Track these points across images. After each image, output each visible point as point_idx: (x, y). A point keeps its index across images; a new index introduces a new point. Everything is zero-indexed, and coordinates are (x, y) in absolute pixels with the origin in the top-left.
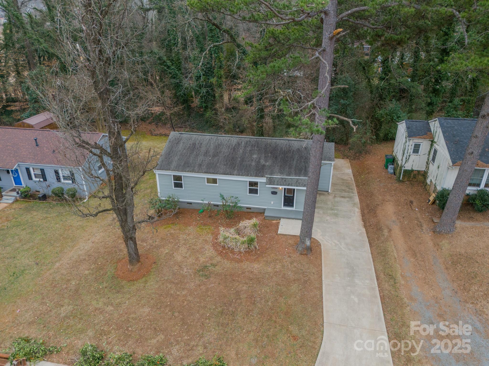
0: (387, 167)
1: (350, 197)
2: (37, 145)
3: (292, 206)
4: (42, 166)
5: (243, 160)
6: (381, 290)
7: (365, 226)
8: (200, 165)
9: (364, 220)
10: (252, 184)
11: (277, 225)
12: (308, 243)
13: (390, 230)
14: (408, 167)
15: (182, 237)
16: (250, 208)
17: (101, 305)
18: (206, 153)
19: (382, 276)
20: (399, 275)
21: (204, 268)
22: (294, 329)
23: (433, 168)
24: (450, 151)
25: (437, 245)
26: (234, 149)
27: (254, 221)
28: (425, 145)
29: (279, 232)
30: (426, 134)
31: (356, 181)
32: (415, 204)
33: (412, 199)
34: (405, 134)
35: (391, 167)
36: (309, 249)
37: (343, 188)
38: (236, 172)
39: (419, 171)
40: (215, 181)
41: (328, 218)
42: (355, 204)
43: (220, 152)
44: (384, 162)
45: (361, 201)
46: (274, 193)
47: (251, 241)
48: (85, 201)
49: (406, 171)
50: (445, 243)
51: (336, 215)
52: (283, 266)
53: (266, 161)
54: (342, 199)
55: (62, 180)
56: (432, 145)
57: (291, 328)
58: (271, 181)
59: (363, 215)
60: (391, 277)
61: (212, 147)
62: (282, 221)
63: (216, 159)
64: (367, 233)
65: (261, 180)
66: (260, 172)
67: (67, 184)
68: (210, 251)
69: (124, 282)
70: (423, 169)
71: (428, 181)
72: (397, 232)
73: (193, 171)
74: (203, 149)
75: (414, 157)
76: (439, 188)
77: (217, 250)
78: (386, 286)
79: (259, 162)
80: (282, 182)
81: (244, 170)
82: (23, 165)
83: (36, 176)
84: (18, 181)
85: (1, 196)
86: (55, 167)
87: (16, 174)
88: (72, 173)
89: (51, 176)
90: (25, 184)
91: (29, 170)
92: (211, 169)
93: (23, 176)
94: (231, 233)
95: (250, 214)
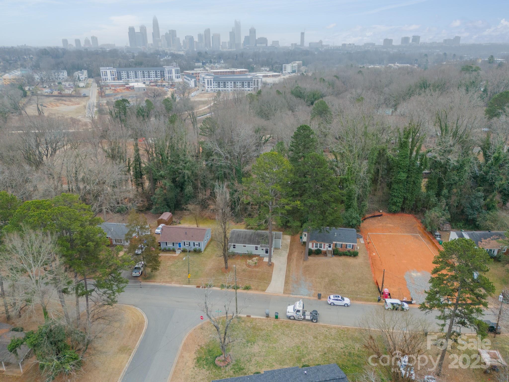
0: (299, 240)
1: (286, 250)
2: (186, 234)
3: (268, 253)
4: (189, 241)
5: (253, 240)
7: (287, 259)
8: (241, 241)
10: (256, 247)
11: (263, 259)
13: (293, 260)
14: (304, 240)
16: (255, 254)
17: (221, 278)
18: (242, 238)
20: (291, 270)
21: (244, 270)
22: (265, 281)
25: (303, 263)
26: (251, 236)
27: (257, 258)
29: (263, 261)
31: (290, 244)
33: (303, 251)
35: (301, 240)
36: (270, 265)
37: (285, 247)
38: (251, 243)
40: (245, 246)
41: (278, 257)
42: (287, 253)
43: (247, 237)
45: (289, 252)
46: (263, 250)
47: (256, 263)
48: (203, 252)
49: (303, 242)
50: (305, 263)
51: (280, 256)
52: (264, 269)
53: (260, 240)
54: (283, 251)
55: (195, 246)
58: (261, 246)
59: (288, 256)
60: (289, 271)
61: (244, 235)
62: (265, 258)
63: (245, 239)
64: (287, 261)
65: (259, 246)
66: (258, 243)
67: (197, 247)
68: (245, 266)
69: (225, 273)
72: (295, 260)
73: (239, 243)
74: (241, 236)
75: (305, 237)
77: (247, 266)
78: (288, 273)
79: (258, 240)
80: (265, 247)
81: (254, 243)
82: (183, 241)
83: (187, 244)
84: (180, 246)
85: (175, 251)
86: (194, 241)
87: (180, 244)
88: (199, 243)
89: (192, 244)
90: (182, 247)
91: (184, 243)
92: (244, 242)
93: (182, 245)
94: (250, 261)
95: (255, 256)
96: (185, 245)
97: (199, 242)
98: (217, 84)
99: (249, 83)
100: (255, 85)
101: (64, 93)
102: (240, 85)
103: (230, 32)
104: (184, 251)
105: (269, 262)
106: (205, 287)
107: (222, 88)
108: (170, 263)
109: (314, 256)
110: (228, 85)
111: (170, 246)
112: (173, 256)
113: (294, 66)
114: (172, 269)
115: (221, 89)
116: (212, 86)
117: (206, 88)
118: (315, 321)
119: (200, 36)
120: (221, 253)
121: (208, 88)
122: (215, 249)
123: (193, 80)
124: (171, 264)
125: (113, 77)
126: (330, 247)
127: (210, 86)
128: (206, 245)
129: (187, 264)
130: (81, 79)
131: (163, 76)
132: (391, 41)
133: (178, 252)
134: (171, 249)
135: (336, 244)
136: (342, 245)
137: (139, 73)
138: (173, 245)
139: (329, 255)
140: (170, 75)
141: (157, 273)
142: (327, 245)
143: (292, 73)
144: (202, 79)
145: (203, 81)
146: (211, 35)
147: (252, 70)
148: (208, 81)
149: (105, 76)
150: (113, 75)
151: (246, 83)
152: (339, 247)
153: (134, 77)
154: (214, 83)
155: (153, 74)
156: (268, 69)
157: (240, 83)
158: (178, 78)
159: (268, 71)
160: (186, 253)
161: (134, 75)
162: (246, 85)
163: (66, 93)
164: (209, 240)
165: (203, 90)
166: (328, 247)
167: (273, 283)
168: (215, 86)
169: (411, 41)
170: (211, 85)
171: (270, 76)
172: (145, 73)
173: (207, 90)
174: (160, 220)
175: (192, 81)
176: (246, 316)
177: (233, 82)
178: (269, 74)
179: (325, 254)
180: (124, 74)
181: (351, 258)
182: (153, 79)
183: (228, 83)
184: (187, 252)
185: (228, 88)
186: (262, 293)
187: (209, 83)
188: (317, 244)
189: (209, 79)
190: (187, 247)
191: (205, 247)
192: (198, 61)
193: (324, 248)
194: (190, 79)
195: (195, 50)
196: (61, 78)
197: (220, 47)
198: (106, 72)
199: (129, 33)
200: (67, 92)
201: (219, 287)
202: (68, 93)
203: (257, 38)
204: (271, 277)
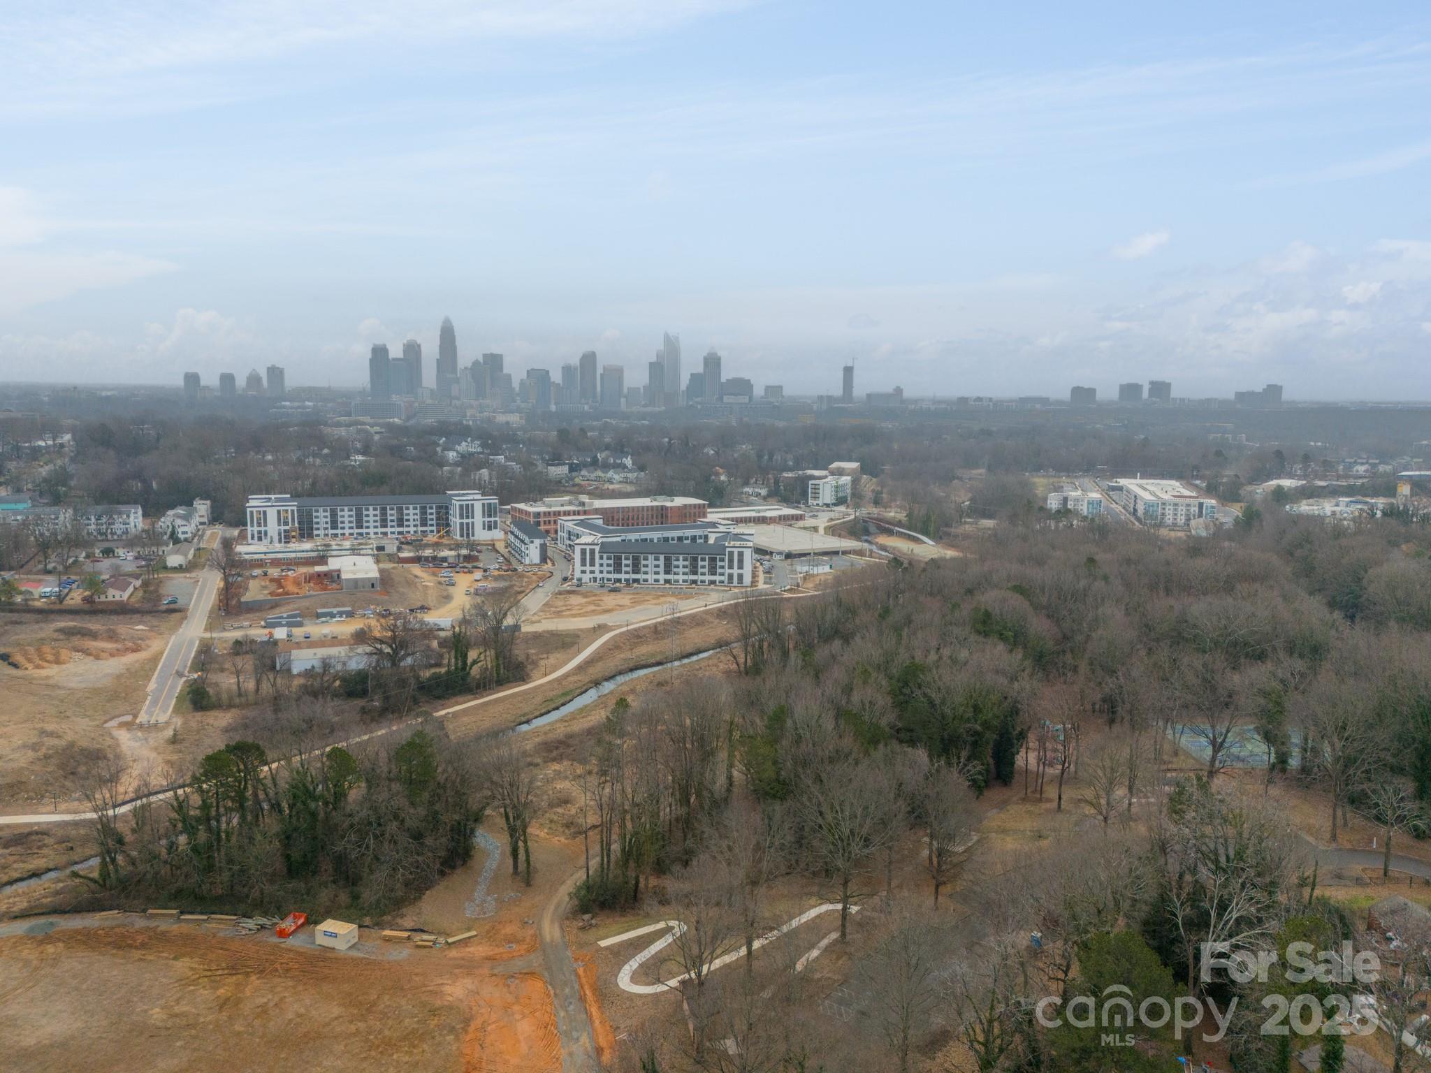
98: (611, 562)
99: (713, 560)
100: (731, 567)
101: (103, 598)
102: (684, 567)
103: (651, 364)
107: (627, 573)
110: (646, 566)
113: (843, 486)
115: (623, 576)
116: (597, 568)
117: (577, 574)
119: (567, 370)
121: (584, 572)
123: (537, 542)
125: (283, 528)
127: (588, 568)
130: (182, 537)
131: (443, 521)
132: (1091, 392)
137: (371, 512)
140: (465, 521)
143: (835, 505)
144: (565, 535)
145: (568, 542)
146: (600, 371)
147: (718, 497)
148: (583, 552)
149: (259, 525)
150: (286, 523)
151: (703, 560)
153: (354, 525)
154: (601, 558)
155: (412, 514)
156: (764, 492)
157: (685, 560)
158: (490, 528)
159: (765, 498)
161: (353, 519)
162: (703, 567)
163: (110, 598)
165: (565, 579)
168: (605, 569)
169: (1145, 394)
170: (592, 564)
171: (771, 521)
172: (389, 512)
173: (579, 580)
175: (532, 546)
177: (662, 557)
178: (769, 514)
180: (321, 517)
182: (412, 529)
183: (646, 559)
185: (646, 573)
187: (588, 558)
189: (588, 548)
192: (556, 459)
194: (527, 540)
195: (553, 408)
196: (119, 532)
197: (623, 400)
198: (265, 513)
199: (371, 361)
200: (115, 595)
202: (118, 598)
203: (723, 380)
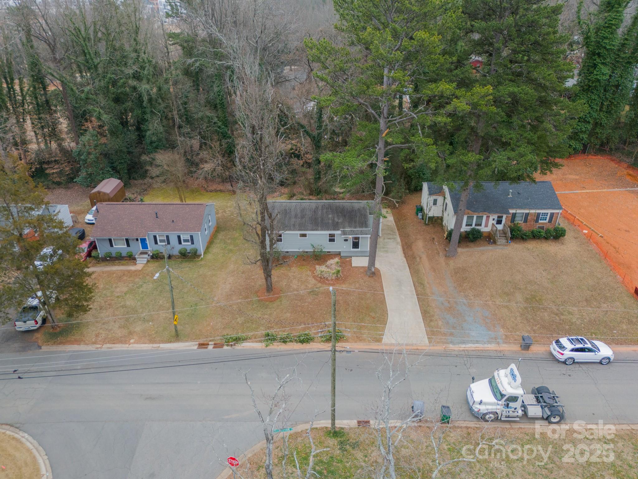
0: (417, 215)
1: (394, 239)
2: (157, 217)
3: (358, 248)
4: (166, 233)
5: (322, 219)
6: (416, 291)
7: (405, 257)
8: (294, 225)
9: (404, 253)
10: (331, 235)
11: (351, 261)
12: (373, 270)
13: (421, 258)
14: (431, 214)
15: (290, 274)
16: (329, 252)
17: (260, 315)
18: (296, 216)
19: (417, 284)
20: (426, 282)
21: (312, 291)
22: (373, 314)
23: (445, 215)
24: (453, 205)
25: (447, 264)
26: (315, 212)
27: (337, 260)
28: (440, 199)
29: (353, 266)
30: (440, 192)
31: (397, 226)
32: (435, 240)
33: (434, 236)
34: (428, 193)
35: (420, 214)
36: (374, 273)
37: (389, 232)
38: (320, 228)
39: (438, 217)
40: (304, 235)
41: (382, 254)
42: (398, 243)
43: (306, 215)
44: (415, 210)
45: (402, 241)
46: (346, 240)
47: (338, 271)
48: (202, 257)
49: (429, 218)
50: (451, 262)
51: (387, 251)
52: (360, 285)
53: (339, 219)
54: (389, 240)
55: (183, 243)
56: (444, 200)
57: (371, 314)
58: (344, 233)
59: (404, 250)
60: (422, 284)
61: (299, 211)
62: (353, 259)
63: (304, 220)
64: (407, 261)
65: (337, 232)
66: (336, 227)
67: (187, 246)
68: (313, 281)
69: (267, 303)
70: (440, 215)
71: (444, 224)
72: (424, 257)
73: (290, 230)
74: (293, 213)
75: (434, 207)
76: (449, 229)
77: (317, 280)
78: (419, 289)
79: (333, 220)
80: (352, 233)
81: (325, 227)
82: (152, 234)
83: (161, 241)
84: (145, 246)
85: (135, 259)
86: (178, 233)
87: (143, 241)
88: (192, 237)
89: (174, 240)
90: (151, 248)
91: (155, 237)
92: (302, 227)
93: (150, 242)
94: (323, 268)
95: (330, 255)
96: (156, 243)
97: (192, 233)
104: (156, 257)
105: (369, 268)
106: (221, 346)
108: (122, 288)
109: (467, 246)
111: (120, 247)
112: (129, 271)
114: (128, 303)
118: (557, 419)
120: (253, 252)
122: (231, 247)
124: (125, 289)
126: (499, 222)
128: (208, 239)
129: (168, 288)
133: (142, 262)
134: (124, 254)
135: (514, 215)
136: (527, 214)
138: (128, 245)
139: (502, 241)
141: (88, 317)
142: (493, 218)
152: (519, 221)
160: (161, 262)
164: (212, 230)
166: (495, 222)
167: (393, 318)
174: (95, 194)
176: (354, 423)
179: (490, 239)
181: (550, 242)
184: (163, 258)
186: (375, 346)
188: (470, 218)
190: (161, 247)
191: (206, 245)
193: (486, 226)
201: (260, 341)
204: (383, 302)
